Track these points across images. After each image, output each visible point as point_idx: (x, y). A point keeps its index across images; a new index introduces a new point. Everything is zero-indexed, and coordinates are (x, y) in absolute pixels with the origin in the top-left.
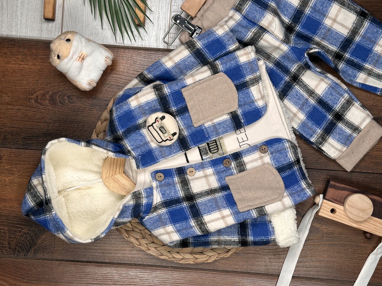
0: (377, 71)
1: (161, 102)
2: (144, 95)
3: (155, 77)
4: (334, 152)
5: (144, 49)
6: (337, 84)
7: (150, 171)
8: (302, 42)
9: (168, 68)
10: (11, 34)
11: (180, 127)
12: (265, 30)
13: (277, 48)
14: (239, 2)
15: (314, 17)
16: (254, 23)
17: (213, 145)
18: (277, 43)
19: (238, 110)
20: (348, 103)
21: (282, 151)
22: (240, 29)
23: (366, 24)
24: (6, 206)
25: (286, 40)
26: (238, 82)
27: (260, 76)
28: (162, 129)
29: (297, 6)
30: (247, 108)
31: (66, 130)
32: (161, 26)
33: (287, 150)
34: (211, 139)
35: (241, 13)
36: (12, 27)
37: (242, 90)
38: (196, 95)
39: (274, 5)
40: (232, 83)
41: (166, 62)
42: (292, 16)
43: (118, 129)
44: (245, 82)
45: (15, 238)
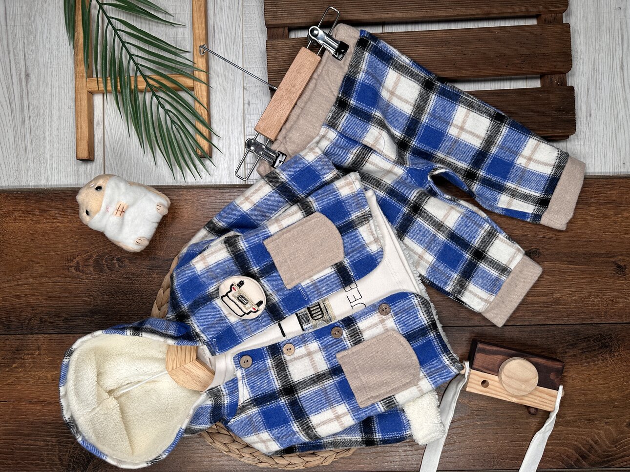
0: (523, 190)
1: (237, 261)
2: (212, 253)
3: (229, 225)
4: (479, 304)
5: (213, 188)
6: (473, 212)
7: (232, 354)
8: (422, 161)
9: (245, 212)
10: (40, 184)
11: (267, 292)
12: (371, 149)
13: (389, 172)
14: (333, 115)
15: (434, 127)
16: (355, 141)
17: (316, 309)
18: (388, 166)
19: (345, 260)
20: (489, 236)
21: (410, 311)
22: (337, 150)
23: (504, 130)
24: (52, 410)
25: (400, 161)
26: (341, 223)
27: (370, 211)
28: (242, 299)
29: (410, 113)
30: (357, 256)
31: (119, 305)
32: (233, 156)
33: (416, 308)
34: (311, 302)
35: (337, 129)
36: (40, 174)
37: (348, 233)
38: (286, 246)
39: (380, 115)
40: (333, 225)
41: (242, 203)
42: (405, 128)
43: (182, 303)
44: (350, 222)
45: (67, 451)
